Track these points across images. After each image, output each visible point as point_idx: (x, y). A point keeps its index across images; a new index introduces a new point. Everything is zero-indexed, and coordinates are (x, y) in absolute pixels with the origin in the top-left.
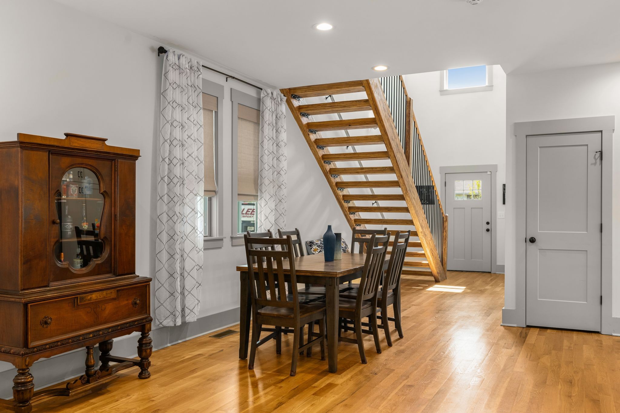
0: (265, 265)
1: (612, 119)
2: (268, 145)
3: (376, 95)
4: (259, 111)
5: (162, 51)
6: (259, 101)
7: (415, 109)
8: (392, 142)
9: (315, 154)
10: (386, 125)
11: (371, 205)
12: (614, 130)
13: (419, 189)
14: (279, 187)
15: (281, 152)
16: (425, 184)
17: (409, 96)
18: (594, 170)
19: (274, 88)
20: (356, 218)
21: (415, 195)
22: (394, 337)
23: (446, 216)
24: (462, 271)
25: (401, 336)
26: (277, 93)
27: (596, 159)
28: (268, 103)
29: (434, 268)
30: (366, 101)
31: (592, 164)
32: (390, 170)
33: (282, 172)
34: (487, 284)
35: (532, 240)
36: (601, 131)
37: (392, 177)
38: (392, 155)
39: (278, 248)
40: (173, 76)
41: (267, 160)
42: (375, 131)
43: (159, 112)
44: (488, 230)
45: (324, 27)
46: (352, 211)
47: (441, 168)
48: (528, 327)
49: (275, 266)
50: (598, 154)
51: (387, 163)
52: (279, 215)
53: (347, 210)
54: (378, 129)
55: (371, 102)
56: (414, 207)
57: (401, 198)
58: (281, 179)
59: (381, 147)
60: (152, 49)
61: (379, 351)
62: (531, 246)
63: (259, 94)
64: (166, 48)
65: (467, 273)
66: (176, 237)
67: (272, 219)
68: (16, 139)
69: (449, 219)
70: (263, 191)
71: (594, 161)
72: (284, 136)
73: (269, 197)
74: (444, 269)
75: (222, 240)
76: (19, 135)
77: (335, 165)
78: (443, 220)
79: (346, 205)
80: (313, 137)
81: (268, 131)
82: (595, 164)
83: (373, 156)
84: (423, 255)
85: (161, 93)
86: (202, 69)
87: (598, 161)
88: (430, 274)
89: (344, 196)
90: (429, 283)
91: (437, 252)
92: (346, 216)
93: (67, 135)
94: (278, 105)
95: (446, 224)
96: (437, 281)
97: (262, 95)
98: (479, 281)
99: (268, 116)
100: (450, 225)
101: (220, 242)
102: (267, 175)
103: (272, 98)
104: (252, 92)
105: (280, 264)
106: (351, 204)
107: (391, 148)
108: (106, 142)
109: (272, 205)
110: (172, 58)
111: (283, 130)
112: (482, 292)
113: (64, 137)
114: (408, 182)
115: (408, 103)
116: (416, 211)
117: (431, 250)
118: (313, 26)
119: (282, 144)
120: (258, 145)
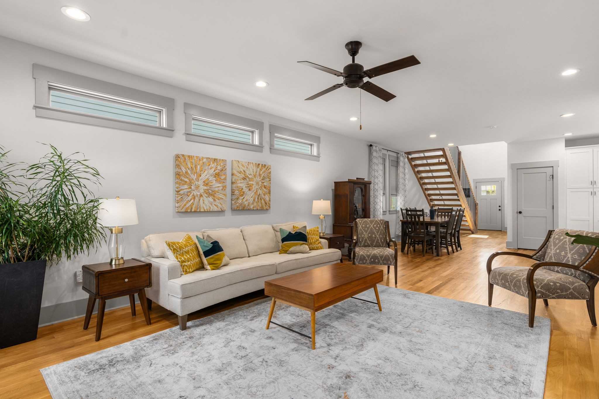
0: (413, 220)
1: (558, 162)
2: (401, 175)
3: (447, 153)
4: (397, 162)
5: (371, 145)
6: (398, 158)
7: (463, 156)
8: (453, 171)
9: (417, 177)
10: (451, 164)
11: (439, 198)
12: (559, 166)
13: (465, 190)
14: (405, 191)
15: (406, 177)
16: (467, 187)
17: (460, 150)
18: (550, 183)
19: (402, 152)
20: (433, 204)
21: (462, 193)
22: (459, 249)
23: (477, 203)
24: (486, 230)
25: (461, 249)
26: (404, 154)
27: (550, 179)
28: (402, 159)
29: (471, 227)
30: (442, 155)
31: (548, 180)
32: (452, 183)
33: (406, 185)
34: (499, 235)
35: (520, 213)
36: (553, 167)
37: (453, 186)
38: (453, 177)
39: (418, 213)
40: (374, 154)
41: (401, 181)
42: (446, 167)
43: (370, 166)
44: (500, 210)
45: (433, 136)
46: (431, 201)
47: (474, 180)
48: (519, 249)
49: (417, 220)
50: (551, 176)
51: (450, 180)
52: (405, 202)
53: (429, 200)
54: (447, 166)
55: (445, 156)
56: (463, 199)
57: (456, 195)
58: (406, 188)
59: (448, 173)
60: (367, 145)
61: (453, 252)
62: (520, 215)
63: (397, 155)
64: (372, 144)
65: (489, 231)
66: (376, 210)
67: (403, 204)
68: (348, 181)
69: (479, 204)
70: (399, 193)
71: (549, 179)
72: (407, 171)
73: (401, 195)
74: (476, 228)
75: (386, 211)
76: (348, 179)
77: (424, 181)
78: (476, 205)
79: (429, 198)
80: (416, 170)
81: (401, 169)
82: (550, 180)
83: (443, 177)
84: (466, 221)
85: (370, 160)
86: (382, 150)
87: (552, 179)
88: (470, 230)
89: (428, 194)
90: (469, 234)
91: (472, 220)
92: (428, 203)
93: (357, 178)
94: (404, 159)
95: (477, 207)
96: (473, 233)
97: (399, 156)
98: (495, 234)
99: (401, 164)
100: (479, 207)
101: (385, 212)
102: (401, 186)
103: (403, 156)
104: (395, 155)
105: (419, 218)
106: (431, 198)
107: (453, 174)
108: (365, 180)
109: (403, 198)
110: (374, 148)
111: (406, 168)
112: (497, 238)
113: (356, 179)
114: (460, 188)
115: (459, 153)
116: (463, 201)
117: (470, 219)
118: (429, 136)
119: (406, 174)
120: (397, 175)
